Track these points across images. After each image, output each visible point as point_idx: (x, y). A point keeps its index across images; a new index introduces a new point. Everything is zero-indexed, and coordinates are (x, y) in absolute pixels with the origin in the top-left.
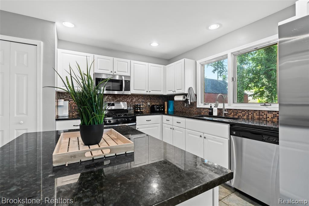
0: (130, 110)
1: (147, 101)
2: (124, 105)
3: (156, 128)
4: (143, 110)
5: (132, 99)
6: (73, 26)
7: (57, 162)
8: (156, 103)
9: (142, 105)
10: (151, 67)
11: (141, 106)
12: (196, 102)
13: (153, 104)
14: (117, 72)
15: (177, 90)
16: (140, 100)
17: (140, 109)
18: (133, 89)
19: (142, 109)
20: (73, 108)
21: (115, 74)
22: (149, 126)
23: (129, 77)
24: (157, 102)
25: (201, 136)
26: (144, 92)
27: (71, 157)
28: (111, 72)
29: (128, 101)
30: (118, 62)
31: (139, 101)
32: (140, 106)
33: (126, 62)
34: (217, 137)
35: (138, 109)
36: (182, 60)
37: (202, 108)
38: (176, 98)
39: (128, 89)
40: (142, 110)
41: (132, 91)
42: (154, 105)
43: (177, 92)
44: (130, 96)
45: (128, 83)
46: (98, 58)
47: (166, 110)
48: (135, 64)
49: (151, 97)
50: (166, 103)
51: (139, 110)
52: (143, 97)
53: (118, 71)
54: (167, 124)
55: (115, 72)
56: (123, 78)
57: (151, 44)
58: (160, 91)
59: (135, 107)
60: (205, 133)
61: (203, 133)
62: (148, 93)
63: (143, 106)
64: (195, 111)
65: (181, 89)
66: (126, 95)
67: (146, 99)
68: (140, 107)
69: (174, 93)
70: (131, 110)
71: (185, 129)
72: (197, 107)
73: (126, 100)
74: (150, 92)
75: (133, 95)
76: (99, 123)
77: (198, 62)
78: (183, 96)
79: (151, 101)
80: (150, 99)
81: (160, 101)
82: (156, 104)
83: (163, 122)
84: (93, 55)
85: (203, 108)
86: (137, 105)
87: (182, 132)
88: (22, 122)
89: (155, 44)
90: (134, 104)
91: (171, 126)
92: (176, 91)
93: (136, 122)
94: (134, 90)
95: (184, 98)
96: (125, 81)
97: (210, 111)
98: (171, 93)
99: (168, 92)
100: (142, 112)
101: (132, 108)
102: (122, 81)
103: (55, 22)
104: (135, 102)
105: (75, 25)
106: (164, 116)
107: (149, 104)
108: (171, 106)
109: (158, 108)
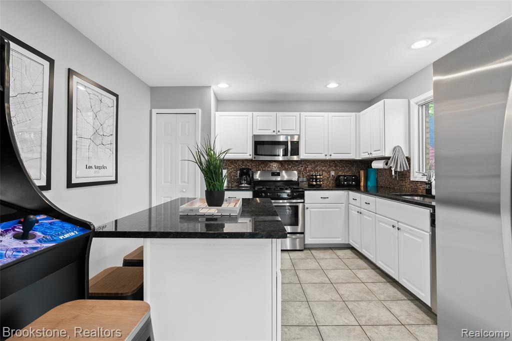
0: (301, 182)
1: (330, 169)
3: (338, 210)
4: (321, 183)
5: (306, 166)
6: (228, 86)
7: (181, 212)
9: (320, 175)
10: (334, 118)
11: (318, 177)
12: (409, 171)
13: (340, 173)
14: (281, 131)
15: (375, 151)
16: (318, 168)
17: (316, 181)
18: (304, 153)
19: (320, 181)
20: (233, 178)
21: (278, 134)
22: (325, 206)
23: (298, 136)
24: (347, 172)
25: (393, 226)
26: (321, 157)
27: (190, 210)
28: (274, 132)
29: (299, 169)
30: (283, 117)
31: (316, 169)
32: (316, 176)
33: (294, 116)
34: (415, 229)
35: (313, 181)
36: (381, 103)
37: (419, 181)
38: (376, 165)
39: (296, 151)
40: (318, 183)
41: (303, 155)
42: (340, 176)
43: (375, 154)
44: (303, 163)
45: (296, 145)
46: (258, 116)
47: (362, 184)
48: (306, 117)
49: (336, 162)
50: (362, 173)
51: (315, 183)
52: (322, 164)
53: (283, 130)
54: (354, 205)
55: (279, 132)
56: (289, 138)
57: (326, 86)
58: (350, 154)
59: (310, 178)
60: (401, 222)
61: (398, 222)
62: (328, 158)
63: (321, 177)
64: (408, 186)
65: (379, 150)
66: (295, 161)
67: (329, 166)
68: (316, 179)
69: (370, 156)
70: (303, 182)
71: (376, 213)
72: (411, 180)
73: (296, 168)
74: (331, 155)
76: (218, 189)
77: (412, 102)
78: (384, 160)
79: (337, 170)
80: (335, 167)
81: (354, 169)
82: (346, 174)
83: (350, 202)
84: (251, 113)
85: (421, 182)
86: (312, 175)
87: (371, 219)
88: (184, 190)
89: (333, 85)
90: (308, 174)
91: (359, 209)
92: (373, 153)
93: (304, 199)
94: (306, 153)
95: (387, 164)
96: (291, 142)
97: (427, 187)
98: (365, 156)
99: (362, 154)
100: (320, 185)
101: (305, 179)
102: (287, 142)
103: (210, 87)
104: (310, 171)
105: (229, 85)
106: (351, 193)
107: (333, 173)
108: (372, 177)
109: (345, 180)
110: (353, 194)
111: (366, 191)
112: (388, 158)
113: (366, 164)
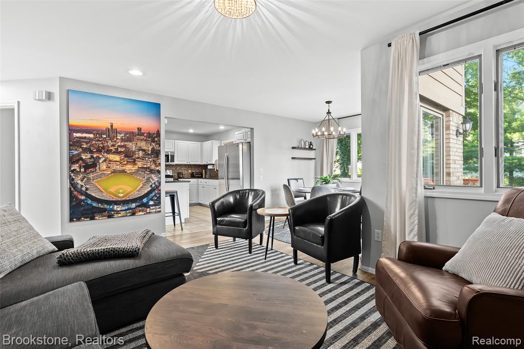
0: (174, 176)
1: (188, 169)
2: (170, 172)
4: (185, 175)
5: (176, 168)
8: (195, 171)
10: (191, 144)
11: (184, 173)
13: (193, 171)
15: (208, 161)
16: (182, 169)
23: (174, 152)
24: (197, 170)
25: (214, 188)
26: (185, 163)
33: (171, 142)
36: (211, 141)
38: (209, 167)
39: (173, 160)
41: (176, 162)
43: (209, 163)
44: (175, 166)
45: (173, 157)
47: (204, 175)
48: (178, 143)
49: (191, 166)
50: (204, 170)
51: (181, 176)
52: (185, 166)
54: (201, 184)
56: (169, 153)
57: (188, 130)
58: (198, 162)
59: (179, 174)
62: (188, 163)
65: (211, 161)
66: (172, 165)
67: (188, 167)
68: (182, 174)
69: (207, 163)
71: (209, 186)
73: (172, 168)
75: (177, 165)
78: (212, 165)
79: (192, 169)
81: (200, 169)
83: (199, 183)
86: (180, 172)
90: (178, 172)
91: (203, 186)
95: (213, 167)
96: (171, 155)
98: (205, 163)
100: (184, 177)
101: (176, 174)
102: (168, 155)
104: (178, 170)
106: (199, 179)
107: (190, 171)
108: (208, 173)
109: (196, 174)
110: (200, 180)
111: (205, 178)
112: (214, 164)
113: (205, 166)
